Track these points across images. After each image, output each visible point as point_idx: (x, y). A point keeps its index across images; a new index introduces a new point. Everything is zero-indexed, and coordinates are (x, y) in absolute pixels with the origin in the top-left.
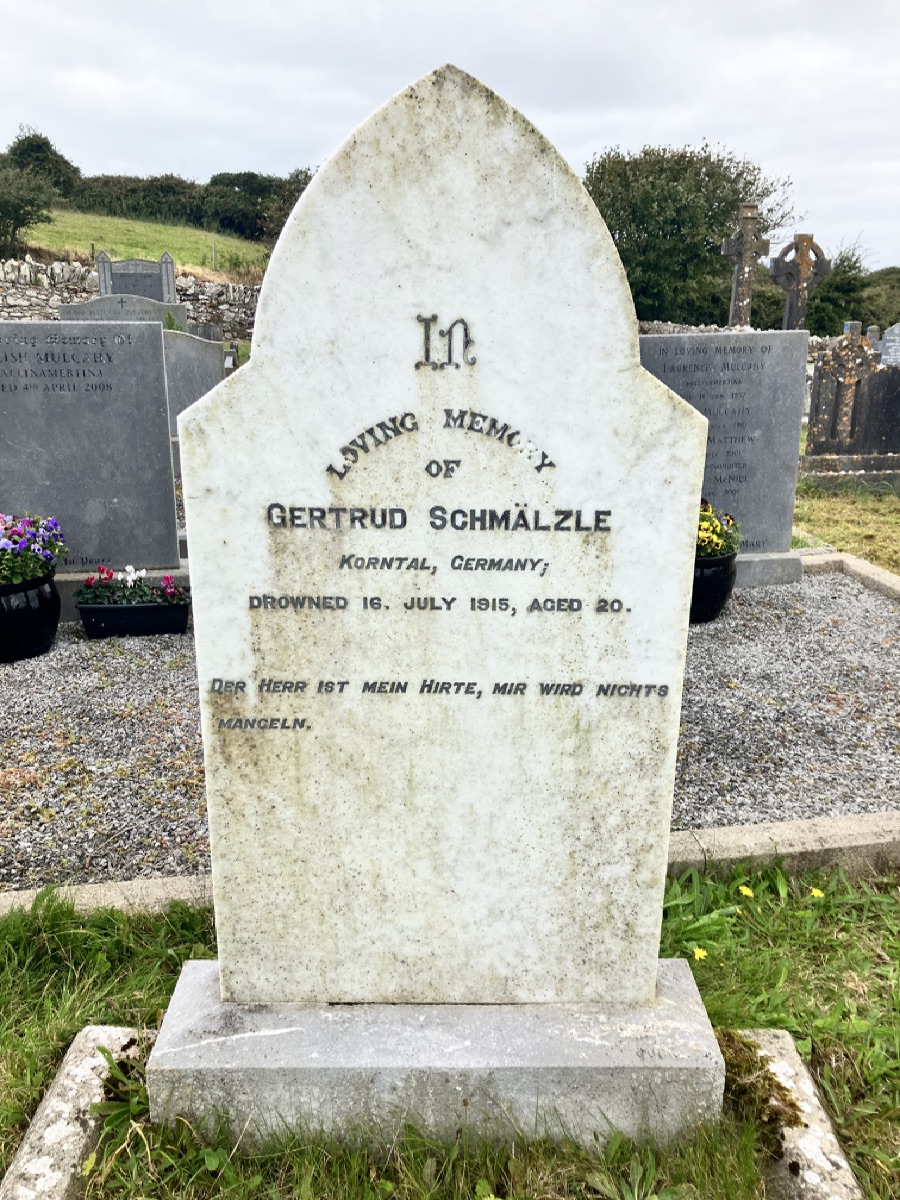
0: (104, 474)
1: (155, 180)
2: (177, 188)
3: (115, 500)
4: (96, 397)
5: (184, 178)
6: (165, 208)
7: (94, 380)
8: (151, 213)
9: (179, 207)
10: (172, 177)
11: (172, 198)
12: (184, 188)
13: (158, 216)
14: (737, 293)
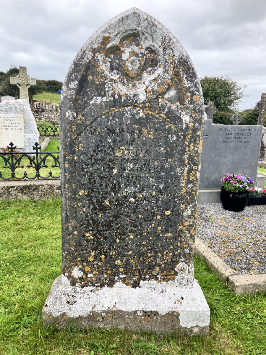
0: (244, 163)
1: (50, 81)
2: (56, 84)
3: (245, 170)
4: (246, 144)
5: (58, 81)
6: (53, 89)
7: (246, 140)
8: (49, 90)
9: (57, 89)
10: (55, 80)
11: (55, 86)
12: (58, 83)
13: (51, 91)
14: (260, 117)
